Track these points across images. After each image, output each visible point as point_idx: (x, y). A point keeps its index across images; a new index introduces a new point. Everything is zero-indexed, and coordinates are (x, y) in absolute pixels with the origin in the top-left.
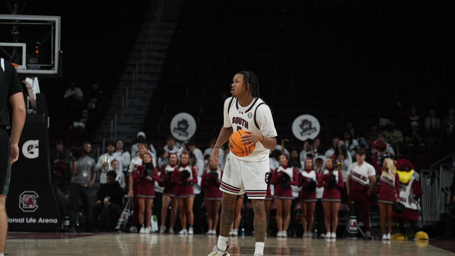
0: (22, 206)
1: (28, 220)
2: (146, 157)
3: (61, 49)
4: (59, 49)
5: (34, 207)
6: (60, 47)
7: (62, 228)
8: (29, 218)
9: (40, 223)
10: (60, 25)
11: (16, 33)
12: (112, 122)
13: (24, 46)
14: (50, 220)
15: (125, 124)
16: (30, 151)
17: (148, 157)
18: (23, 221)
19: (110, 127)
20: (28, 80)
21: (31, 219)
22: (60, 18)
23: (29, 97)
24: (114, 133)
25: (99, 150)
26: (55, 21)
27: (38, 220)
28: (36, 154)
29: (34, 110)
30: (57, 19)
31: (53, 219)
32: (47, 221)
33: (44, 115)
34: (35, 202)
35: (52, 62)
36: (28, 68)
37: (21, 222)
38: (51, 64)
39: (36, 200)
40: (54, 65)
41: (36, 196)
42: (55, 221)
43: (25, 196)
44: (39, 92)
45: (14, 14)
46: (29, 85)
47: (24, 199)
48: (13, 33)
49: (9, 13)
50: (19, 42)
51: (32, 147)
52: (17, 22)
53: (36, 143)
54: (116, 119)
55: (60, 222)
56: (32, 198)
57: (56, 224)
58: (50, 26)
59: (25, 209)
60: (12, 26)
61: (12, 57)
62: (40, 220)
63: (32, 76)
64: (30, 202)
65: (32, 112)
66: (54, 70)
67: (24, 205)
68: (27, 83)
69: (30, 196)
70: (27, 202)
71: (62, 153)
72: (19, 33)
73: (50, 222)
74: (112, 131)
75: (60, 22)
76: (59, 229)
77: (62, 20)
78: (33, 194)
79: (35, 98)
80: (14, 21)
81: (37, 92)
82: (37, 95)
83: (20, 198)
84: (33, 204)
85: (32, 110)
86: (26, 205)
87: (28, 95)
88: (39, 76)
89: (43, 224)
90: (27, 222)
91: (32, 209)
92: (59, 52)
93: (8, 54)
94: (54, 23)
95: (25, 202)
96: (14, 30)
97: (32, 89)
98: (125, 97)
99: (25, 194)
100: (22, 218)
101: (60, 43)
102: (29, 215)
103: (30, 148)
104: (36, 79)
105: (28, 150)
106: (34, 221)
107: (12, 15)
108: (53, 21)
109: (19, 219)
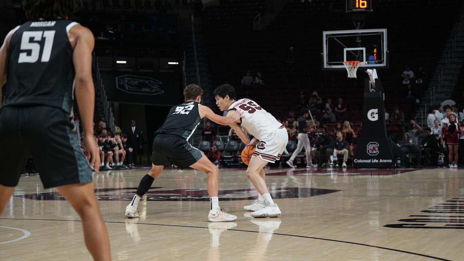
0: (369, 152)
1: (373, 161)
2: (452, 117)
3: (388, 50)
4: (387, 50)
5: (376, 153)
6: (387, 49)
7: (395, 165)
8: (374, 159)
9: (381, 162)
10: (387, 34)
11: (359, 41)
12: (431, 92)
13: (364, 49)
14: (387, 160)
15: (441, 93)
16: (372, 116)
17: (453, 117)
18: (370, 162)
19: (430, 95)
20: (369, 71)
21: (375, 160)
22: (386, 30)
23: (371, 81)
24: (433, 99)
25: (422, 112)
26: (383, 32)
27: (379, 161)
28: (376, 118)
29: (374, 89)
30: (384, 31)
31: (389, 160)
32: (385, 161)
33: (380, 92)
34: (377, 149)
35: (382, 58)
36: (368, 63)
37: (369, 162)
38: (381, 60)
39: (377, 148)
40: (383, 61)
41: (377, 145)
42: (390, 161)
43: (370, 145)
44: (377, 77)
45: (358, 29)
46: (370, 73)
47: (370, 147)
48: (357, 41)
49: (355, 29)
50: (362, 47)
51: (374, 114)
52: (360, 34)
53: (376, 111)
54: (434, 90)
55: (394, 161)
56: (375, 146)
57: (391, 163)
58: (380, 35)
59: (371, 154)
60: (357, 37)
61: (357, 56)
62: (381, 161)
63: (372, 68)
64: (374, 149)
65: (373, 91)
66: (384, 64)
67: (370, 151)
68: (368, 72)
69: (374, 145)
70: (372, 149)
71: (399, 115)
72: (361, 41)
73: (387, 162)
74: (431, 98)
75: (387, 32)
76: (393, 166)
77: (387, 31)
78: (376, 144)
79: (374, 82)
80: (358, 34)
81: (375, 78)
82: (376, 79)
83: (368, 147)
84: (376, 151)
85: (373, 90)
86: (371, 151)
87: (370, 80)
88: (377, 68)
89: (382, 163)
90: (372, 162)
91: (375, 154)
92: (387, 52)
93: (355, 55)
94: (383, 33)
95: (371, 150)
96: (358, 40)
97: (372, 76)
98: (441, 75)
99: (371, 144)
100: (369, 160)
101: (387, 46)
102: (373, 158)
103: (372, 114)
104: (375, 70)
105: (371, 115)
106: (377, 161)
107: (356, 30)
108: (382, 32)
109: (367, 160)
